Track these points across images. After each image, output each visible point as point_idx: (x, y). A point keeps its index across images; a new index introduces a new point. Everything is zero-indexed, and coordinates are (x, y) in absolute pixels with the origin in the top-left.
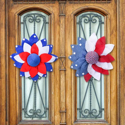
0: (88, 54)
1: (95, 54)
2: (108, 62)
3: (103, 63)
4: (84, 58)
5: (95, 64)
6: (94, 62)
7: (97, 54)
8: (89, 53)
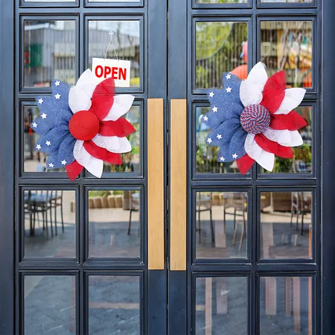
0: (245, 111)
1: (261, 112)
2: (291, 129)
3: (280, 131)
4: (236, 121)
5: (262, 133)
6: (259, 128)
7: (266, 110)
8: (248, 109)
